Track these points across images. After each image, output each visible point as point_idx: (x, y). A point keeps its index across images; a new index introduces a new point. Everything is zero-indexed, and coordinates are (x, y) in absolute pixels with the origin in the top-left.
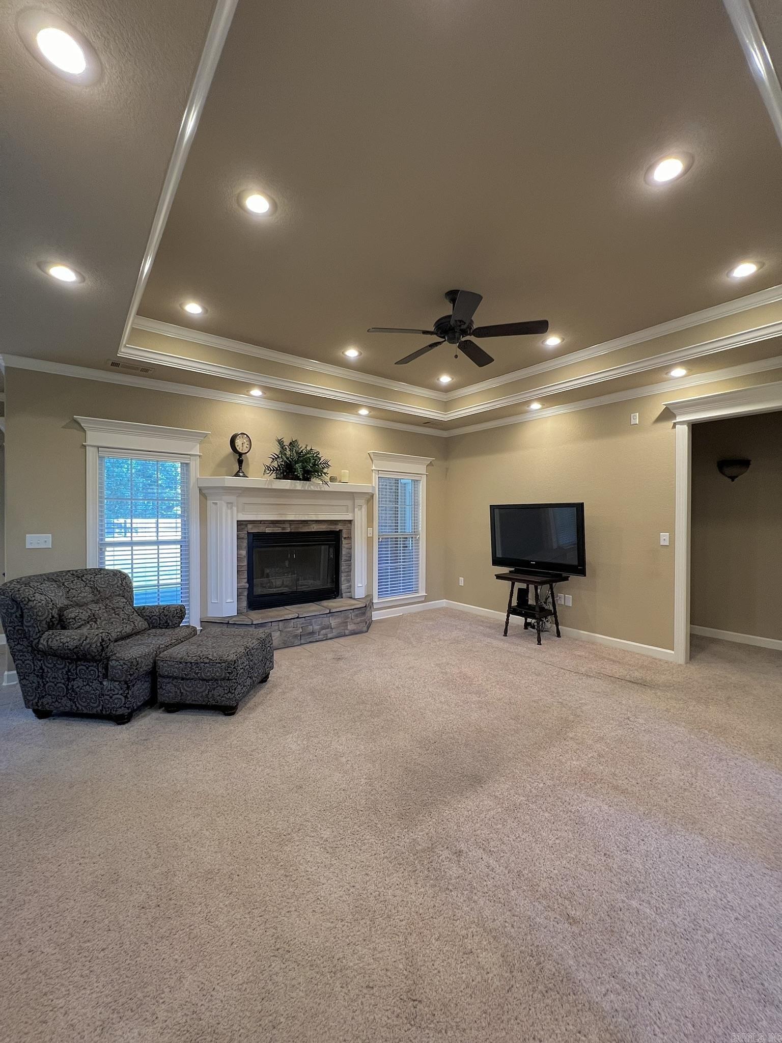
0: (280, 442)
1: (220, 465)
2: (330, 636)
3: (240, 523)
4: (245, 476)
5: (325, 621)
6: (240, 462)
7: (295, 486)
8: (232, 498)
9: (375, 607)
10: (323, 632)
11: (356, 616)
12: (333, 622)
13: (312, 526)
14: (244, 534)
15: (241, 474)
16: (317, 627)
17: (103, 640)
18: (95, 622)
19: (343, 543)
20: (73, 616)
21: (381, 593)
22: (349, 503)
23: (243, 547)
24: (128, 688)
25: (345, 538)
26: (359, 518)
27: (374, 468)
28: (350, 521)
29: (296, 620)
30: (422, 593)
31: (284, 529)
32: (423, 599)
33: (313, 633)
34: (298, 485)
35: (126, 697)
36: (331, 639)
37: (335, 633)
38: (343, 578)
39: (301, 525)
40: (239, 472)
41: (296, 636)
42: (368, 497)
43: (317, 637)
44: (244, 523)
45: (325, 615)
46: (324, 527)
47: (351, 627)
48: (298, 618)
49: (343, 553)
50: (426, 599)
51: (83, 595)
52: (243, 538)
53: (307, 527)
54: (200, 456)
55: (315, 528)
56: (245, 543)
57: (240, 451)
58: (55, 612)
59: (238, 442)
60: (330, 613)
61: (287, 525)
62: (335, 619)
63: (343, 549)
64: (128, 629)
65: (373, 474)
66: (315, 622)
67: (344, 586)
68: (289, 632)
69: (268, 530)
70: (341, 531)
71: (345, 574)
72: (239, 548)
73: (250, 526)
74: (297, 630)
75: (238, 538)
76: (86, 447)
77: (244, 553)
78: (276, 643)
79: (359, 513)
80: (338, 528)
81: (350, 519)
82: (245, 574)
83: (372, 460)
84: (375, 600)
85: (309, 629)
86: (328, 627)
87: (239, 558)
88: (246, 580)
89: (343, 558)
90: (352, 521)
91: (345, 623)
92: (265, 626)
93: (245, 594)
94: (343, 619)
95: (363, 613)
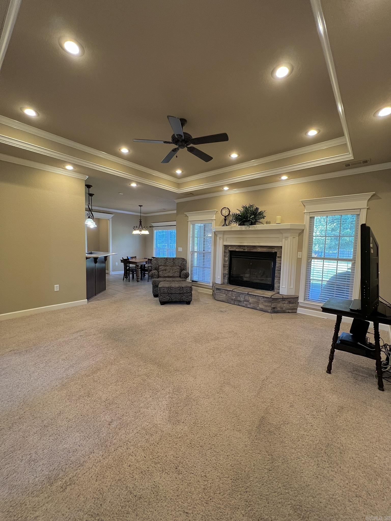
1: (221, 222)
2: (248, 306)
3: (226, 247)
5: (247, 298)
6: (225, 220)
7: (242, 228)
8: (222, 236)
10: (245, 303)
11: (265, 301)
12: (251, 300)
13: (258, 249)
14: (227, 251)
15: (225, 225)
16: (242, 299)
17: (152, 274)
20: (160, 268)
22: (279, 236)
23: (227, 256)
25: (277, 257)
26: (287, 244)
27: (306, 211)
29: (232, 292)
31: (244, 249)
33: (240, 301)
36: (249, 308)
37: (252, 306)
38: (276, 280)
39: (252, 248)
41: (232, 299)
42: (298, 231)
43: (242, 304)
44: (228, 246)
46: (265, 250)
47: (261, 306)
49: (276, 266)
52: (227, 253)
53: (255, 249)
54: (215, 220)
55: (259, 250)
56: (228, 255)
58: (157, 266)
59: (223, 212)
60: (248, 294)
61: (246, 248)
62: (252, 298)
63: (277, 263)
65: (306, 215)
66: (241, 296)
67: (275, 285)
68: (229, 296)
69: (237, 250)
70: (276, 253)
71: (277, 278)
72: (225, 256)
73: (229, 248)
74: (233, 297)
75: (225, 252)
76: (188, 221)
77: (227, 259)
78: (224, 299)
79: (286, 241)
80: (274, 251)
81: (281, 246)
82: (227, 268)
83: (304, 206)
84: (301, 300)
85: (239, 298)
86: (248, 301)
87: (225, 261)
88: (227, 271)
89: (276, 269)
90: (282, 247)
91: (258, 303)
92: (220, 290)
93: (227, 276)
94: (256, 300)
95: (270, 302)
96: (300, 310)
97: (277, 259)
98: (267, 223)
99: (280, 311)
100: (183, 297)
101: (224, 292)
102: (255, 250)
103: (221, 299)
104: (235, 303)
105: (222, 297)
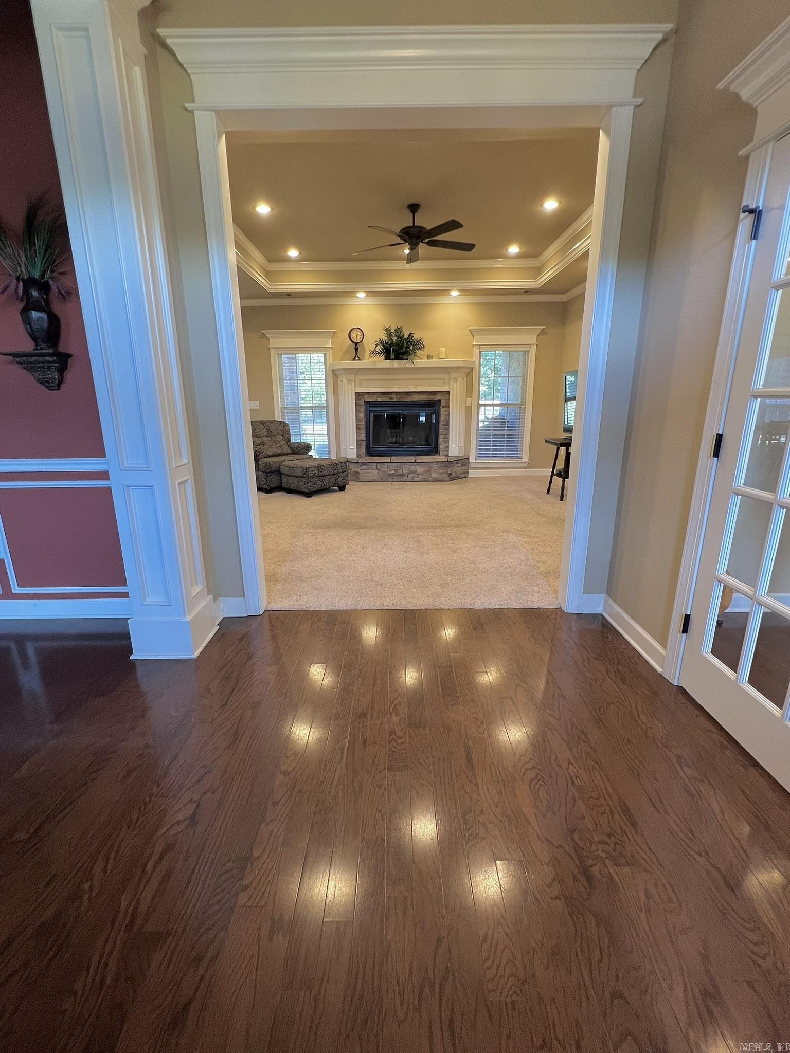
0: (388, 330)
1: (346, 353)
2: (416, 479)
3: (358, 395)
4: (359, 360)
5: (413, 468)
6: (356, 349)
7: (393, 365)
8: (352, 377)
9: (471, 466)
10: (411, 475)
11: (439, 467)
12: (419, 469)
13: (413, 397)
14: (362, 402)
15: (357, 358)
16: (405, 472)
18: (264, 446)
19: (441, 410)
21: (479, 456)
22: (445, 376)
23: (362, 411)
24: (267, 476)
25: (443, 407)
26: (456, 389)
27: (475, 343)
28: (448, 393)
29: (389, 464)
30: (526, 459)
31: (391, 398)
32: (526, 465)
33: (402, 475)
34: (396, 364)
35: (266, 480)
37: (421, 477)
38: (441, 439)
39: (405, 396)
40: (355, 357)
41: (390, 475)
42: (468, 370)
43: (405, 478)
44: (362, 394)
45: (412, 464)
46: (424, 397)
47: (434, 475)
48: (390, 462)
49: (441, 419)
50: (529, 465)
51: (262, 432)
52: (361, 405)
53: (409, 397)
54: (332, 348)
55: (416, 398)
56: (363, 409)
57: (355, 341)
59: (353, 335)
61: (393, 396)
62: (421, 467)
63: (441, 416)
64: (279, 452)
65: (474, 349)
66: (404, 467)
67: (441, 446)
68: (384, 471)
69: (379, 400)
70: (439, 400)
71: (443, 436)
72: (357, 411)
73: (366, 396)
74: (391, 471)
75: (357, 405)
76: (269, 348)
77: (362, 415)
78: (375, 478)
79: (455, 385)
80: (437, 397)
81: (447, 390)
82: (364, 431)
83: (473, 336)
84: (472, 460)
85: (400, 472)
86: (415, 472)
87: (358, 419)
88: (364, 435)
89: (441, 423)
90: (449, 392)
91: (429, 471)
92: (368, 465)
93: (364, 444)
94: (428, 469)
95: (446, 467)
96: (472, 473)
97: (442, 410)
98: (429, 357)
99: (456, 477)
100: (338, 480)
101: (375, 467)
102: (408, 399)
103: (370, 479)
104: (395, 480)
105: (371, 476)
